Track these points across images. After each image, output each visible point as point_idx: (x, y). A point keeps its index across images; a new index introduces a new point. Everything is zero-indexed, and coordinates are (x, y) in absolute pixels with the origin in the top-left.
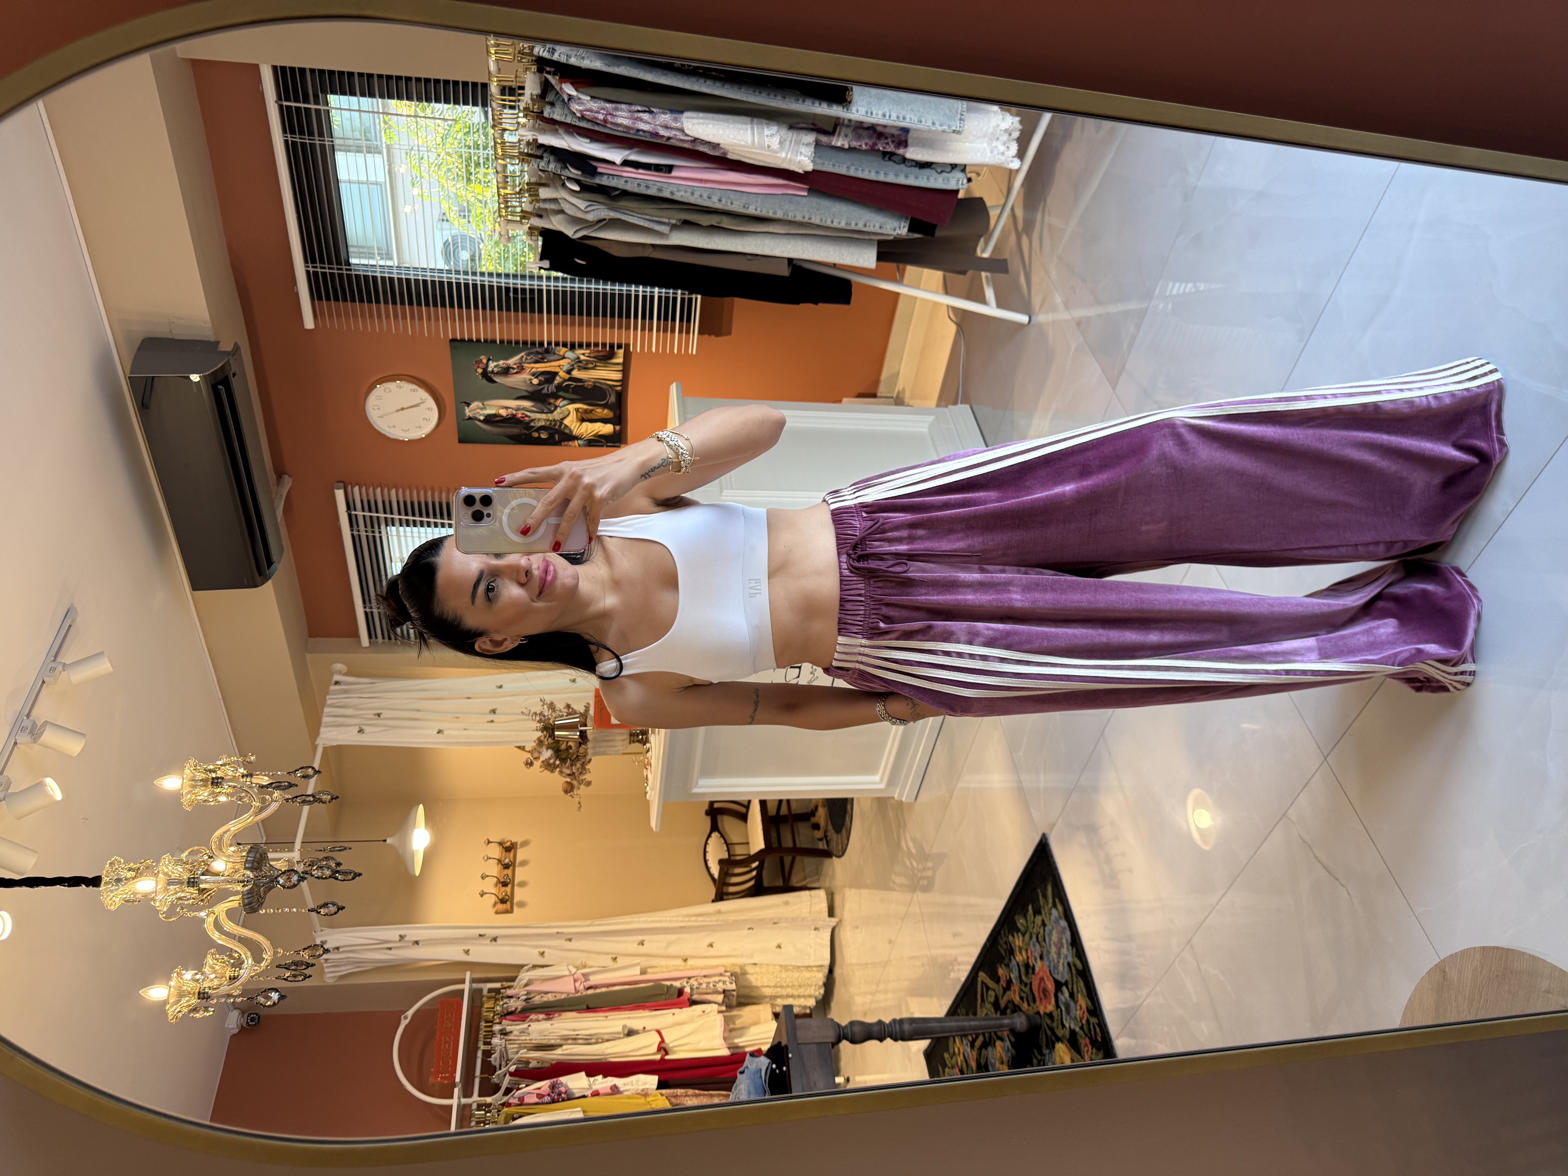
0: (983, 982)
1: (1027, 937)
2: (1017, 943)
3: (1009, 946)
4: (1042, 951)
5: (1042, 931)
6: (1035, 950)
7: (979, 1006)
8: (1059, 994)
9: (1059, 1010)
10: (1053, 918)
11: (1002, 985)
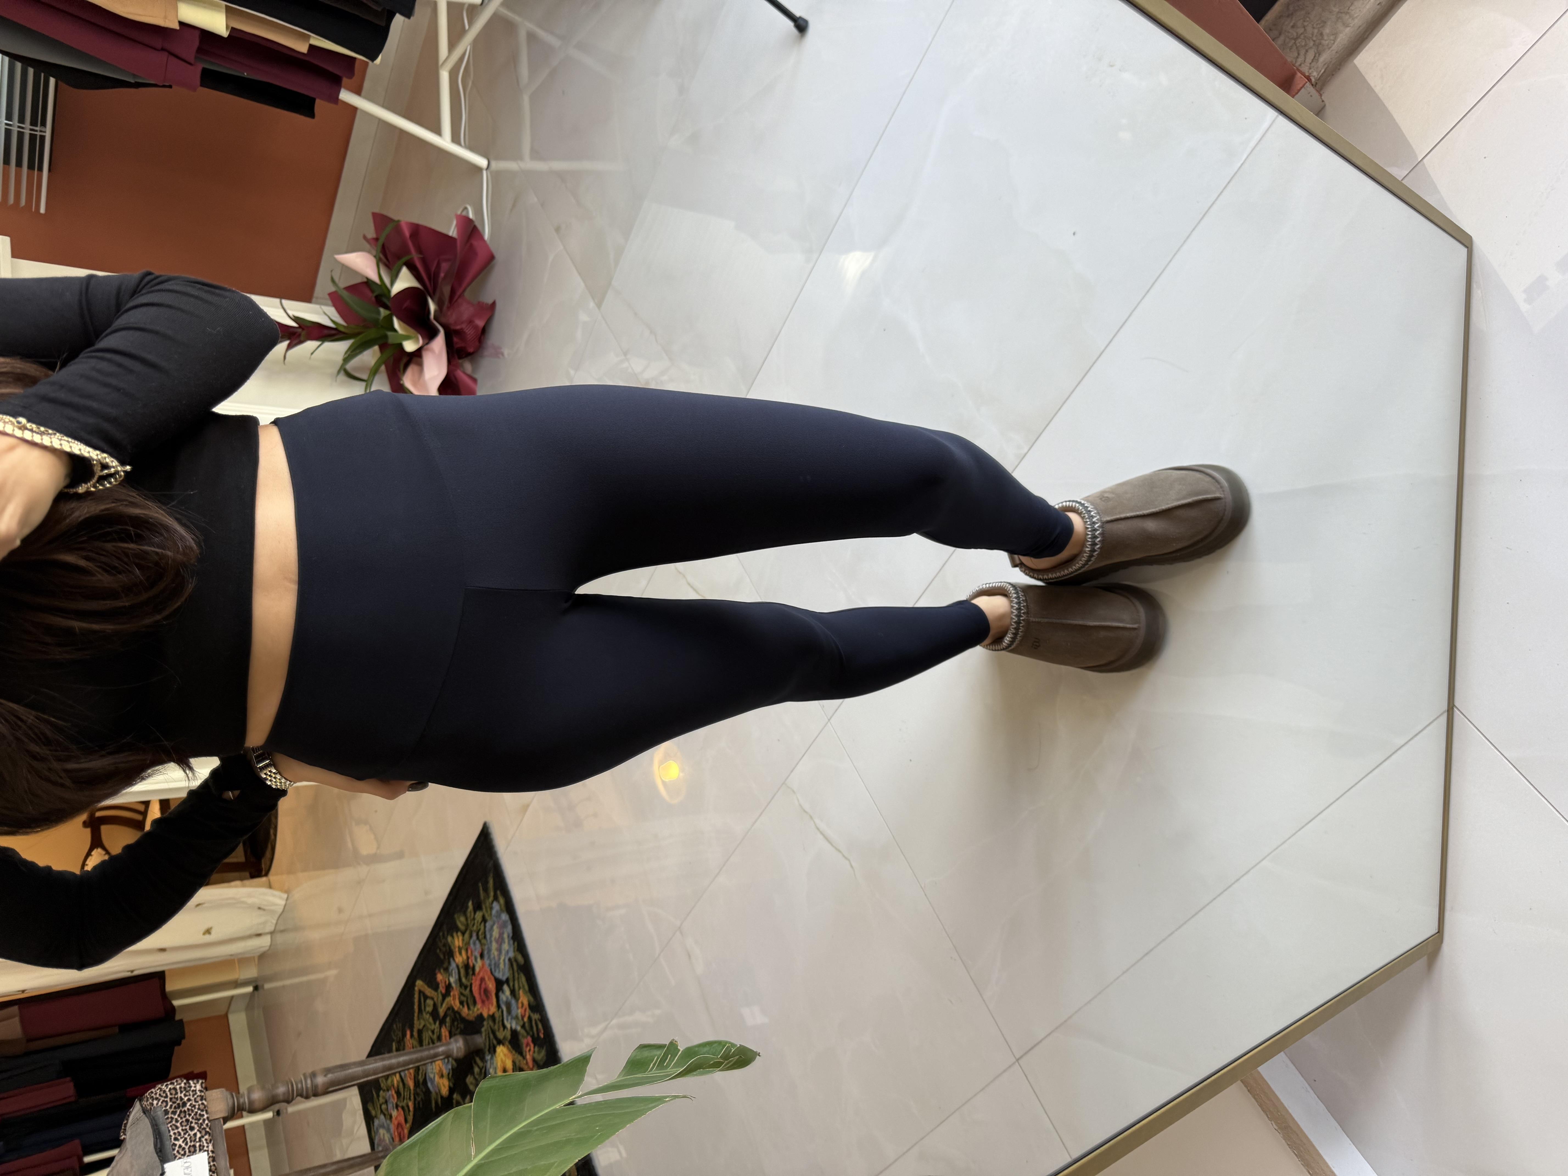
0: (420, 992)
1: (467, 935)
2: (457, 944)
3: (448, 948)
5: (482, 927)
6: (476, 949)
7: (415, 1017)
8: (500, 994)
9: (500, 1010)
10: (494, 912)
11: (441, 992)
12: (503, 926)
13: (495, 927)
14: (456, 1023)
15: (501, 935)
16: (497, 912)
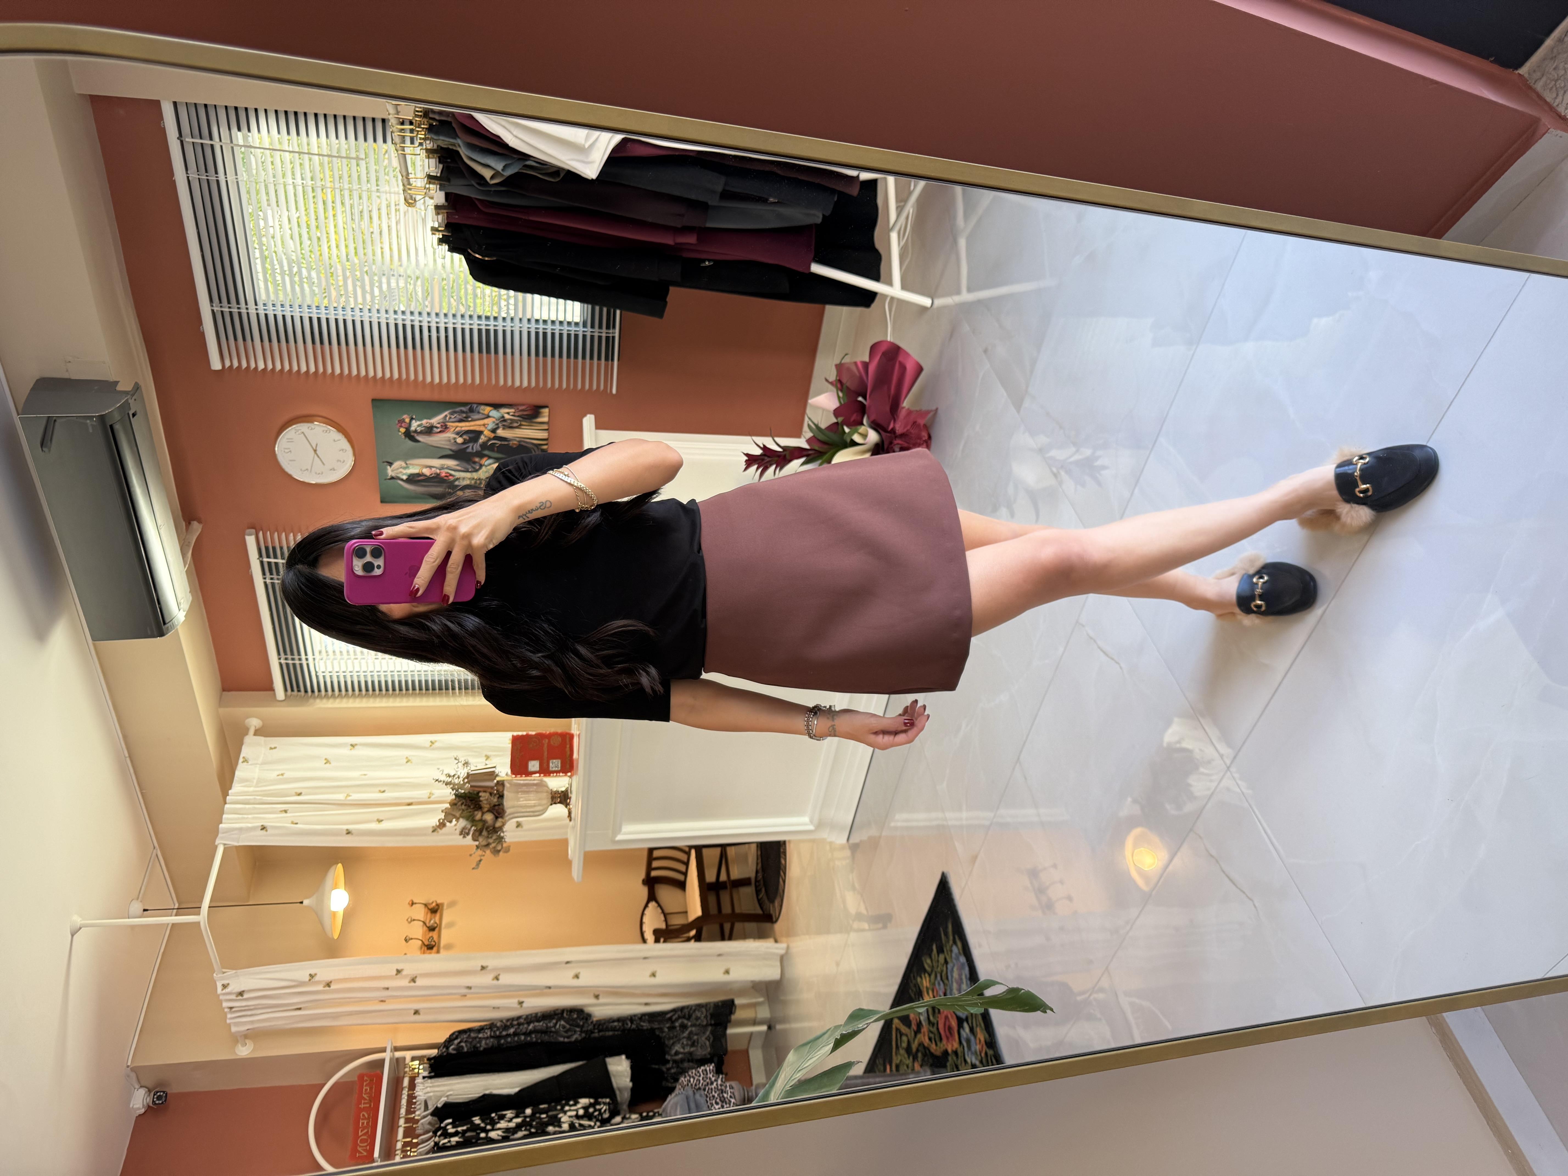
0: (897, 1029)
1: (933, 976)
2: (925, 985)
3: (918, 988)
4: (945, 990)
5: (945, 969)
6: (940, 989)
7: (894, 1053)
8: (962, 1031)
9: (962, 1047)
10: (953, 955)
11: (914, 1030)
12: (961, 968)
13: (955, 969)
14: (926, 1059)
15: (960, 975)
16: (956, 954)
